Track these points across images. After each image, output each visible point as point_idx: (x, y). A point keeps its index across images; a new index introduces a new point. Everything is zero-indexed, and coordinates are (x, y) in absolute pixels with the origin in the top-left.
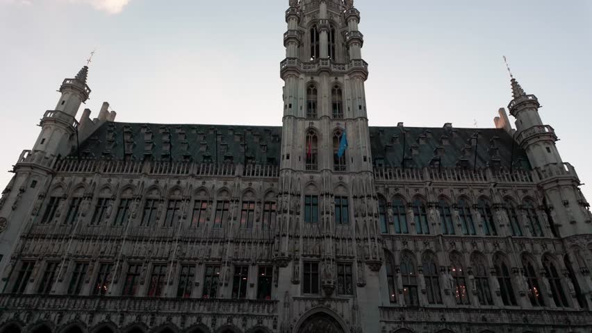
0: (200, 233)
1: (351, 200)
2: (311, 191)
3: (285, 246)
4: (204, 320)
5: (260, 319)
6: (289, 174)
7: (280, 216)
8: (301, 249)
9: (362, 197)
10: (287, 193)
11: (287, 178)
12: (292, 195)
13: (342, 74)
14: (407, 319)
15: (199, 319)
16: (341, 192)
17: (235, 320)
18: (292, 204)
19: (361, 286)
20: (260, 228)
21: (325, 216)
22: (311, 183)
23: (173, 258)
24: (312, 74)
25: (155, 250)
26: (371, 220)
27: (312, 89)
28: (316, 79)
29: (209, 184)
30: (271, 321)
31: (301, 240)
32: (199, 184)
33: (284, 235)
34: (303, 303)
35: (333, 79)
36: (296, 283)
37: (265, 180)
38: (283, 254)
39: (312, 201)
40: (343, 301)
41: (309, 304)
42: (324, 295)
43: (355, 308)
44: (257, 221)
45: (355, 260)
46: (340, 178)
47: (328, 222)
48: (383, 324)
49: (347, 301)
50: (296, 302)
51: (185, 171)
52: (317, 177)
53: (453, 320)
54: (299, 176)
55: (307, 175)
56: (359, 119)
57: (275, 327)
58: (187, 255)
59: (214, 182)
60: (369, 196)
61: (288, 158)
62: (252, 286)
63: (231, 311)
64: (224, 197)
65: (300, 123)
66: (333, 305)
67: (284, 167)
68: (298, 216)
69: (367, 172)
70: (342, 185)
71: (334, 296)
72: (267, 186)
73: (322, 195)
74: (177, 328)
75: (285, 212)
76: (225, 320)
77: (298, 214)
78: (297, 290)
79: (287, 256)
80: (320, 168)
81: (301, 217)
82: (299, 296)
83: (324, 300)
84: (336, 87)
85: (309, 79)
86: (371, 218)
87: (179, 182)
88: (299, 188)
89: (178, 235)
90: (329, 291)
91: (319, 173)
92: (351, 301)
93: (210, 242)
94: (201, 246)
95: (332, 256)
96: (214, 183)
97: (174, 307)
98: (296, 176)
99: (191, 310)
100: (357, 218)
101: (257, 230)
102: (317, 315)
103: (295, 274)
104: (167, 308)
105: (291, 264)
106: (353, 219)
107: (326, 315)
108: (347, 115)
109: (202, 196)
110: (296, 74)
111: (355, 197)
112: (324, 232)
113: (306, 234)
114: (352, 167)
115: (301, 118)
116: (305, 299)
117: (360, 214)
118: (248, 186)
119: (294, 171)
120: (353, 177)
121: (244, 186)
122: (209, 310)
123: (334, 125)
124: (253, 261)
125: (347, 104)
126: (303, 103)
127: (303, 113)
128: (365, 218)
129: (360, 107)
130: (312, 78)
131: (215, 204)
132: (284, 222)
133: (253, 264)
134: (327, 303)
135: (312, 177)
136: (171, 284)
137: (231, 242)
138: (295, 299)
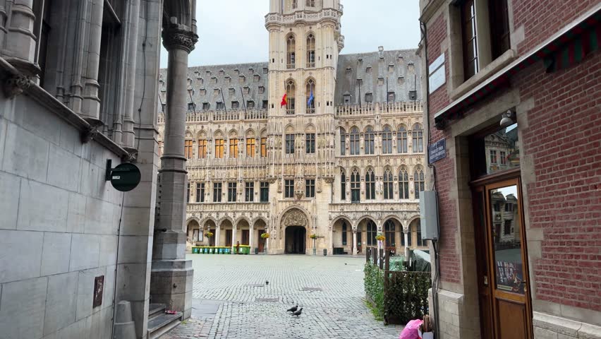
0: (221, 162)
1: (317, 137)
2: (290, 131)
3: (272, 171)
4: (229, 214)
5: (260, 213)
6: (274, 120)
7: (269, 151)
8: (283, 172)
9: (323, 134)
10: (272, 135)
11: (272, 123)
12: (276, 135)
13: (315, 23)
14: (345, 210)
15: (226, 214)
16: (310, 130)
17: (246, 214)
18: (276, 143)
19: (319, 192)
20: (259, 157)
21: (297, 150)
22: (290, 125)
23: (207, 179)
24: (291, 25)
25: (196, 175)
27: (291, 40)
28: (295, 30)
29: (222, 128)
30: (266, 214)
31: (283, 166)
32: (215, 128)
33: (271, 164)
34: (284, 203)
35: (307, 29)
36: (280, 192)
37: (260, 122)
38: (271, 176)
40: (308, 201)
41: (288, 204)
42: (296, 198)
43: (315, 205)
44: (257, 152)
45: (317, 177)
46: (310, 120)
47: (299, 154)
48: (330, 213)
49: (310, 201)
50: (280, 203)
51: (206, 119)
52: (294, 120)
53: (373, 210)
54: (281, 121)
55: (287, 120)
56: (326, 69)
57: (268, 217)
58: (216, 177)
59: (226, 125)
60: (328, 133)
61: (273, 107)
62: (256, 194)
63: (244, 209)
64: (234, 136)
65: (281, 75)
66: (302, 204)
67: (270, 115)
68: (280, 151)
69: (328, 115)
70: (310, 125)
71: (302, 199)
73: (296, 134)
75: (272, 148)
76: (240, 214)
77: (281, 149)
78: (281, 197)
79: (273, 177)
80: (296, 113)
81: (283, 151)
82: (282, 199)
83: (296, 201)
84: (311, 36)
85: (288, 31)
86: (328, 149)
87: (203, 127)
88: (281, 131)
89: (208, 165)
90: (300, 196)
91: (295, 117)
92: (312, 201)
93: (228, 168)
94: (223, 171)
95: (303, 176)
96: (226, 127)
98: (279, 121)
99: (221, 210)
100: (320, 150)
101: (257, 159)
102: (292, 209)
103: (280, 187)
104: (208, 209)
105: (277, 181)
106: (317, 150)
107: (297, 209)
108: (318, 64)
109: (219, 136)
110: (278, 28)
111: (319, 134)
112: (298, 161)
113: (286, 162)
114: (318, 110)
115: (282, 71)
116: (286, 201)
117: (321, 146)
118: (249, 127)
119: (277, 117)
120: (319, 119)
121: (246, 127)
122: (231, 209)
123: (307, 75)
124: (256, 179)
125: (318, 54)
126: (284, 56)
127: (283, 66)
128: (324, 150)
129: (327, 57)
130: (291, 29)
131: (228, 141)
132: (272, 155)
133: (256, 181)
134: (298, 203)
135: (290, 121)
136: (208, 194)
137: (241, 167)
138: (279, 201)
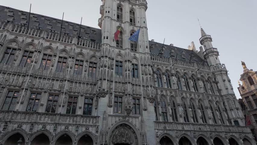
0: (46, 73)
1: (140, 67)
2: (119, 59)
3: (105, 85)
4: (48, 127)
5: (87, 127)
6: (108, 47)
7: (102, 69)
8: (114, 89)
9: (145, 65)
10: (106, 57)
11: (106, 49)
12: (110, 58)
13: (136, 5)
14: (167, 128)
15: (44, 127)
16: (135, 61)
17: (70, 127)
18: (109, 64)
19: (145, 110)
20: (87, 75)
21: (128, 72)
22: (120, 55)
23: (25, 86)
24: (120, 0)
25: (11, 80)
26: (150, 77)
27: (120, 8)
28: (123, 3)
29: (54, 46)
30: (94, 129)
31: (114, 83)
32: (47, 44)
33: (105, 79)
34: (114, 118)
35: (130, 6)
36: (110, 106)
37: (91, 50)
38: (104, 90)
39: (119, 64)
40: (136, 118)
41: (117, 119)
42: (126, 114)
43: (142, 121)
44: (85, 71)
45: (142, 96)
46: (134, 55)
47: (129, 75)
48: (157, 131)
49: (138, 118)
50: (110, 118)
51: (38, 35)
52: (123, 52)
54: (113, 49)
55: (117, 50)
56: (144, 28)
57: (97, 132)
58: (36, 86)
60: (149, 65)
61: (107, 38)
62: (80, 108)
63: (68, 122)
64: (63, 55)
65: (114, 22)
66: (131, 120)
67: (104, 43)
68: (112, 70)
69: (148, 53)
70: (135, 58)
71: (131, 115)
72: (92, 53)
73: (126, 61)
74: (26, 133)
76: (63, 127)
77: (113, 69)
78: (111, 111)
79: (106, 91)
80: (124, 48)
81: (114, 71)
82: (112, 114)
83: (126, 117)
84: (132, 10)
85: (118, 2)
86: (150, 76)
87: (33, 41)
88: (114, 56)
89: (30, 72)
90: (129, 111)
91: (124, 50)
92: (140, 118)
93: (53, 80)
94: (46, 81)
95: (131, 93)
96: (58, 46)
97: (25, 118)
98: (111, 49)
99: (38, 121)
100: (143, 76)
101: (85, 76)
102: (121, 125)
103: (110, 101)
104: (19, 118)
105: (107, 96)
106: (141, 76)
107: (126, 125)
108: (138, 24)
109: (49, 52)
111: (142, 65)
112: (127, 80)
113: (117, 80)
114: (140, 50)
115: (114, 20)
116: (116, 116)
117: (144, 74)
118: (80, 51)
119: (110, 46)
120: (141, 55)
121: (78, 50)
122: (51, 120)
123: (131, 28)
124: (82, 94)
125: (137, 20)
126: (115, 13)
127: (115, 18)
128: (147, 76)
129: (144, 22)
130: (120, 2)
131: (57, 58)
132: (105, 72)
133: (82, 96)
134: (127, 119)
135: (120, 51)
136: (22, 103)
137: (68, 81)
138: (109, 115)
